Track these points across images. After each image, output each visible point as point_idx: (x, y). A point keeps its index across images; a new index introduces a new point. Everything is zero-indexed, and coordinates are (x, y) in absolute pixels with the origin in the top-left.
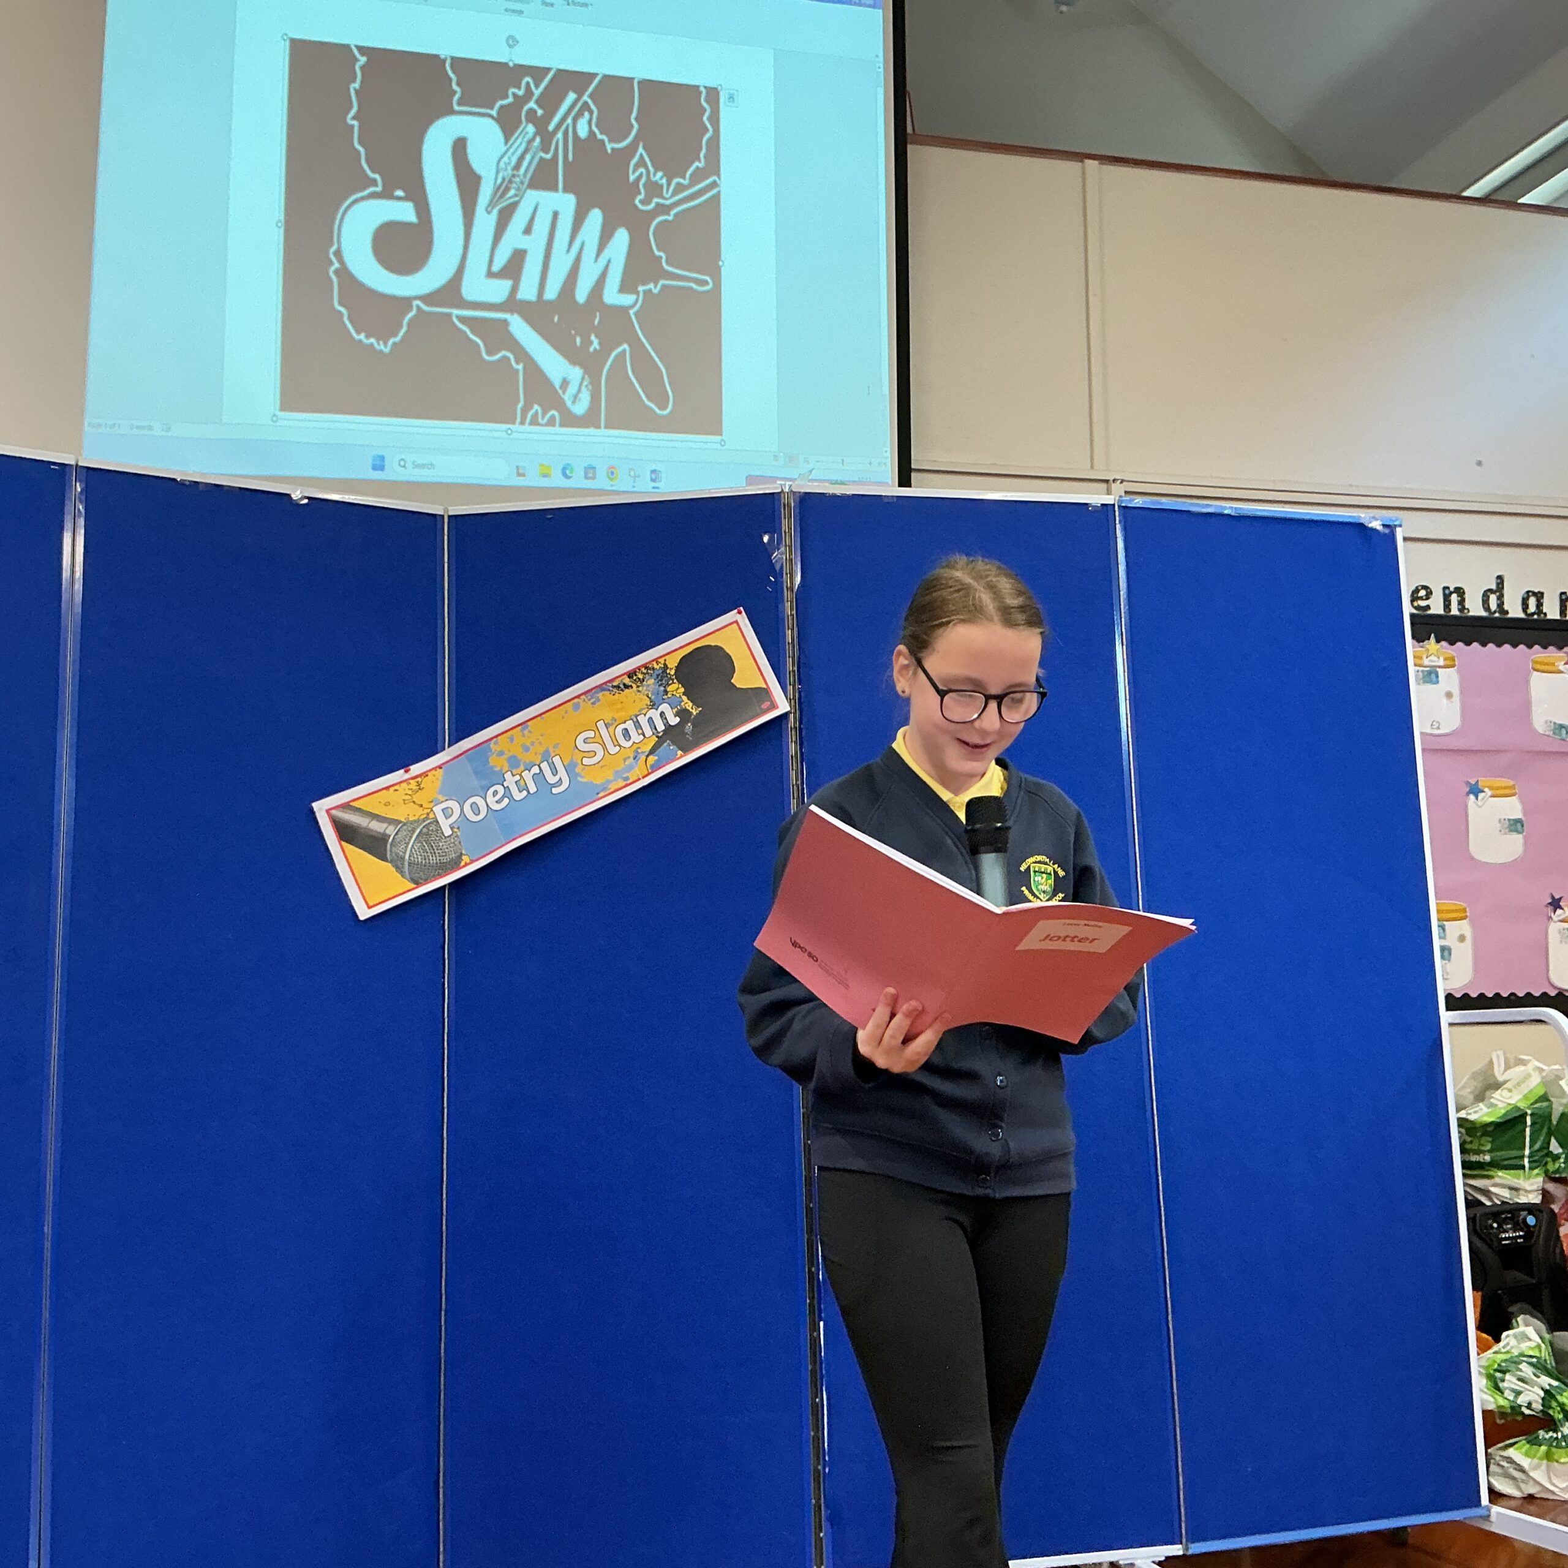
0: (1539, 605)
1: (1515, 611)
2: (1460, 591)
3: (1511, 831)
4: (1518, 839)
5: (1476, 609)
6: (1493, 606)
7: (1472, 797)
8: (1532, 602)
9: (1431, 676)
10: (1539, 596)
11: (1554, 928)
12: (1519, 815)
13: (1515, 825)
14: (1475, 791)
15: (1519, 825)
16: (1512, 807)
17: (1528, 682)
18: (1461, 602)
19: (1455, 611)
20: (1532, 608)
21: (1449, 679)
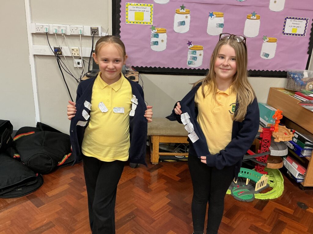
3: (219, 27)
4: (221, 29)
7: (210, 17)
12: (223, 23)
13: (221, 25)
14: (211, 15)
15: (222, 26)
16: (221, 20)
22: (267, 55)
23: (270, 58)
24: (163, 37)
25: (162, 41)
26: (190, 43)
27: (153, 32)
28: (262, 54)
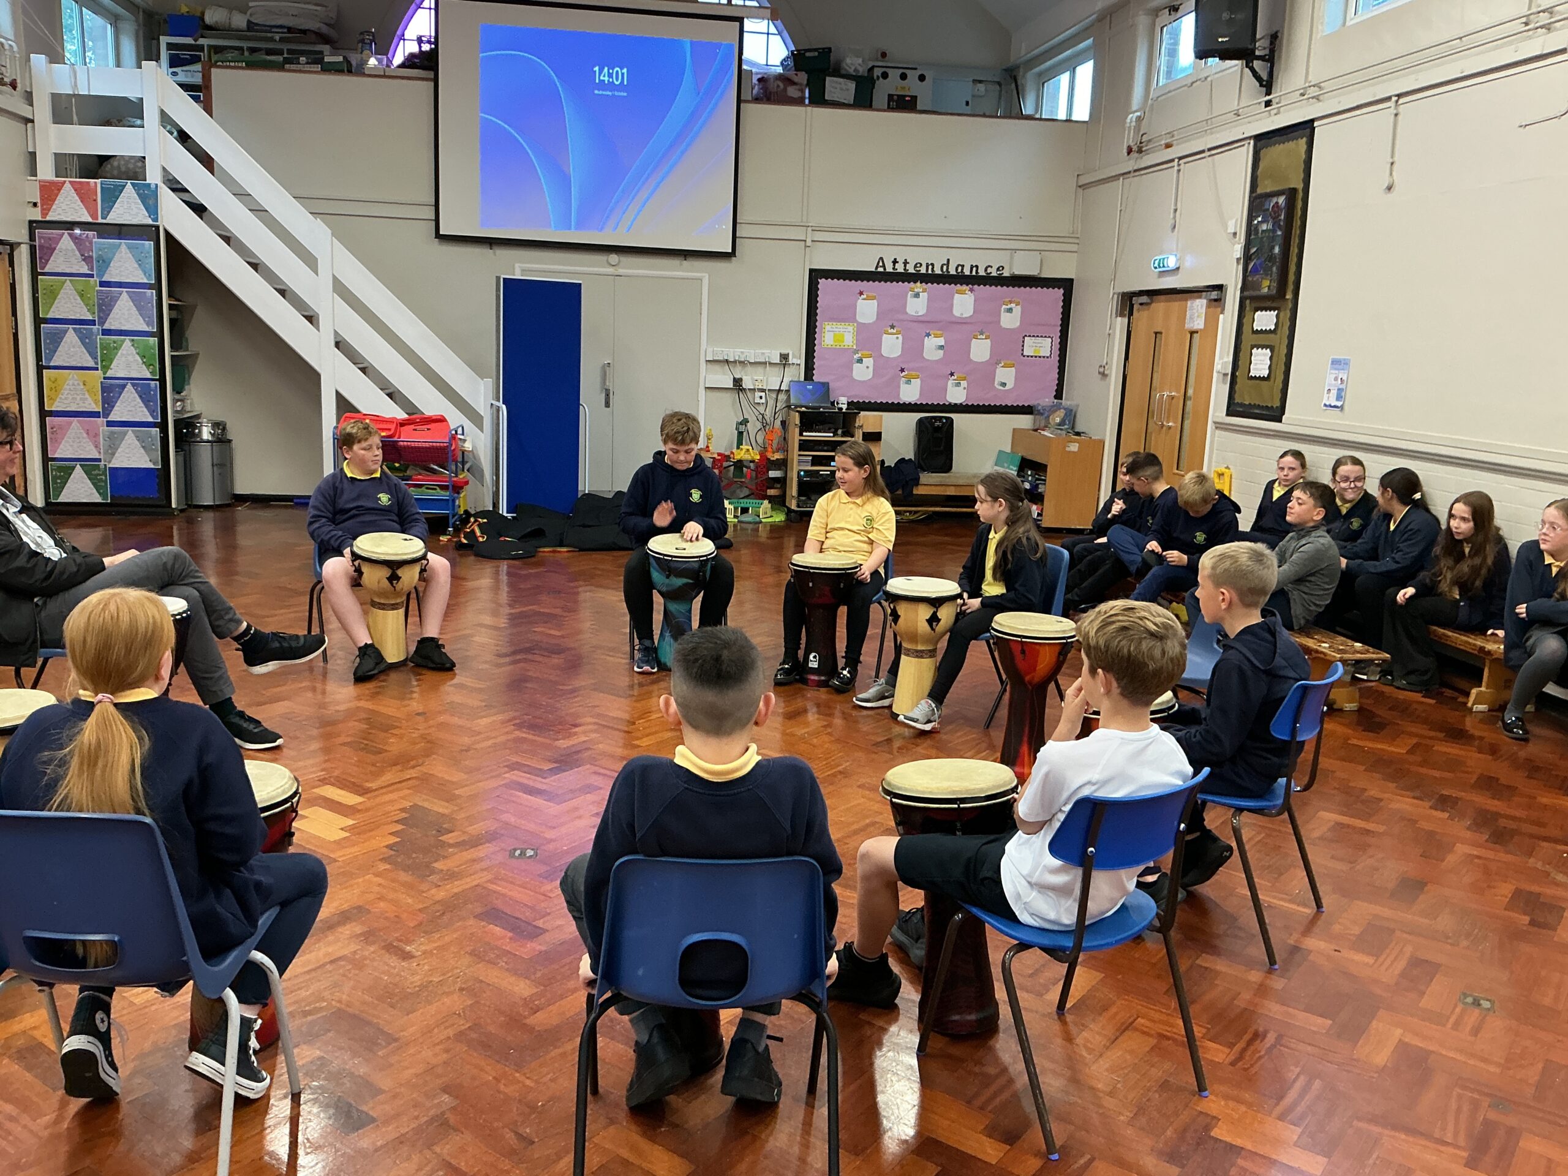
0: (962, 269)
1: (953, 272)
2: (933, 265)
3: (939, 349)
4: (941, 352)
5: (938, 271)
6: (945, 269)
7: (927, 337)
8: (960, 268)
9: (917, 295)
10: (963, 266)
11: (951, 383)
12: (943, 344)
13: (941, 347)
14: (928, 335)
16: (941, 341)
17: (953, 298)
18: (933, 269)
19: (930, 272)
20: (959, 270)
21: (924, 296)
22: (1004, 385)
23: (1007, 388)
24: (869, 362)
25: (868, 367)
26: (902, 370)
27: (856, 356)
28: (996, 383)
